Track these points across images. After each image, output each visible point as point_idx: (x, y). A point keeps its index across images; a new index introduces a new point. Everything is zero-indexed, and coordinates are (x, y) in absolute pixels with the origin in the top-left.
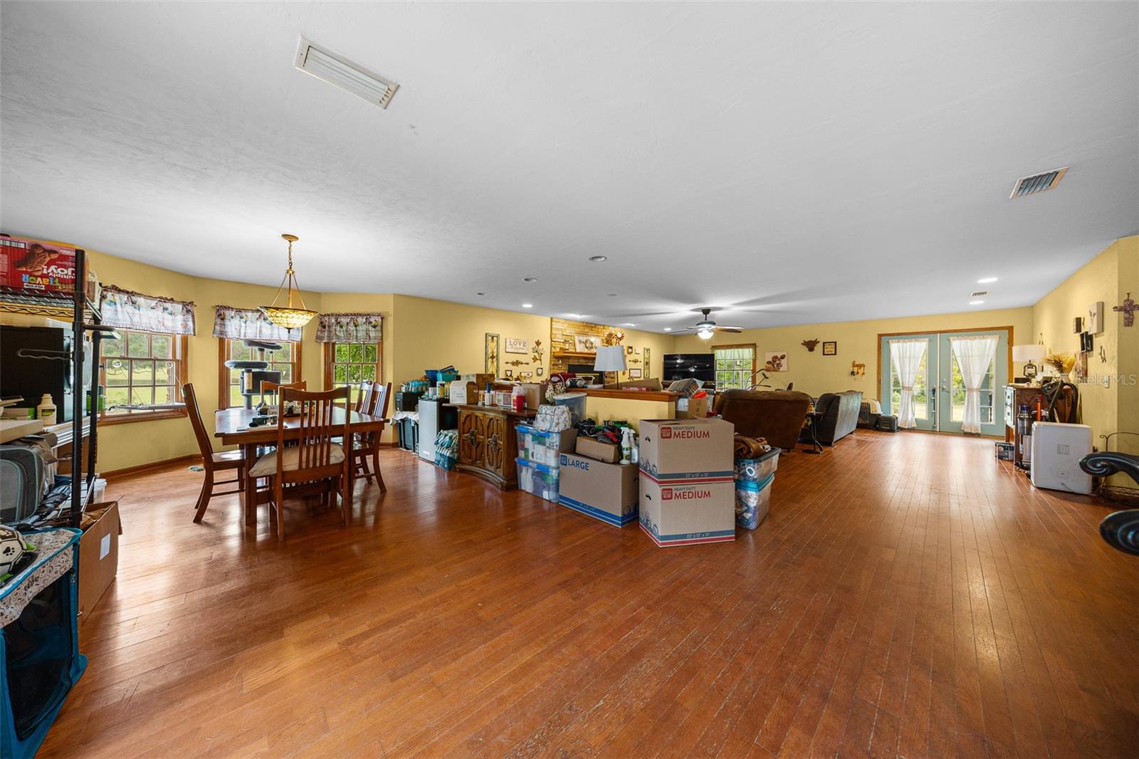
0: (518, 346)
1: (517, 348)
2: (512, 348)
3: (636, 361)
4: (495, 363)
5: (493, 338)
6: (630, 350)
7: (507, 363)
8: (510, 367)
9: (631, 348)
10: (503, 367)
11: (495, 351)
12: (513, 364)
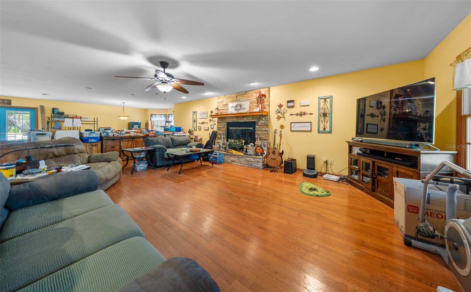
0: (203, 115)
1: (202, 116)
2: (201, 116)
3: (302, 114)
4: (196, 124)
5: (195, 113)
6: (291, 104)
7: (199, 123)
8: (200, 125)
9: (292, 101)
10: (198, 125)
11: (196, 119)
12: (202, 123)
